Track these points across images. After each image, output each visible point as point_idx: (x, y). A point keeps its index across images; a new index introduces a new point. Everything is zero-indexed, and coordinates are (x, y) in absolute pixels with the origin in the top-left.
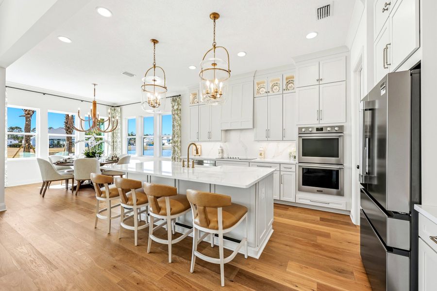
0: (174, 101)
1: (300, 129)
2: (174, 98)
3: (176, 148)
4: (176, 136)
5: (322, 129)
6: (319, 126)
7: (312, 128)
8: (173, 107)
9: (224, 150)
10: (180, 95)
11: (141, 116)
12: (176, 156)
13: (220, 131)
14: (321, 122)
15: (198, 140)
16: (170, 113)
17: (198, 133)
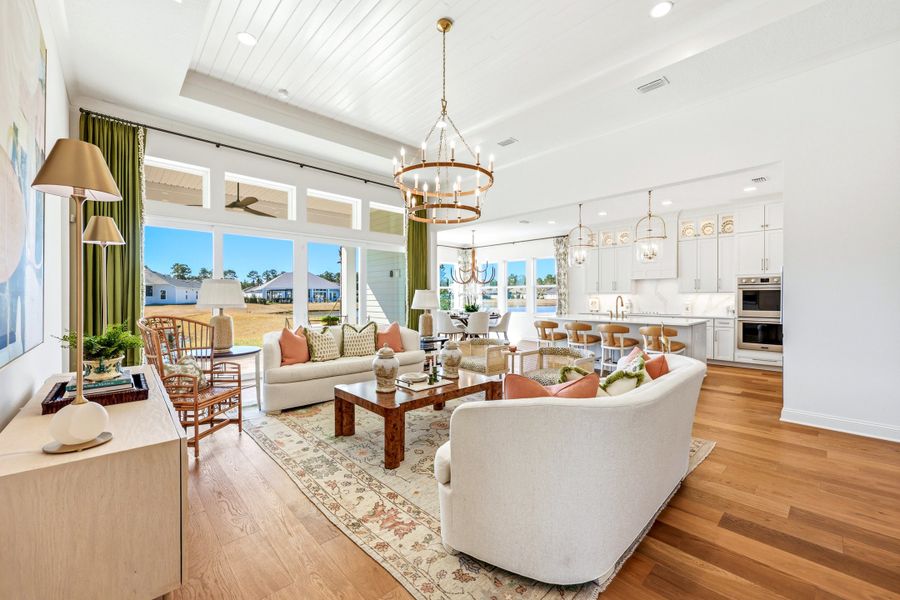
0: (559, 242)
1: (740, 279)
2: (560, 238)
3: (563, 302)
4: (563, 287)
5: (767, 280)
6: (765, 276)
7: (756, 278)
8: (557, 250)
9: (635, 305)
10: (568, 236)
13: (630, 281)
14: (767, 272)
15: (598, 291)
16: (553, 257)
17: (598, 283)
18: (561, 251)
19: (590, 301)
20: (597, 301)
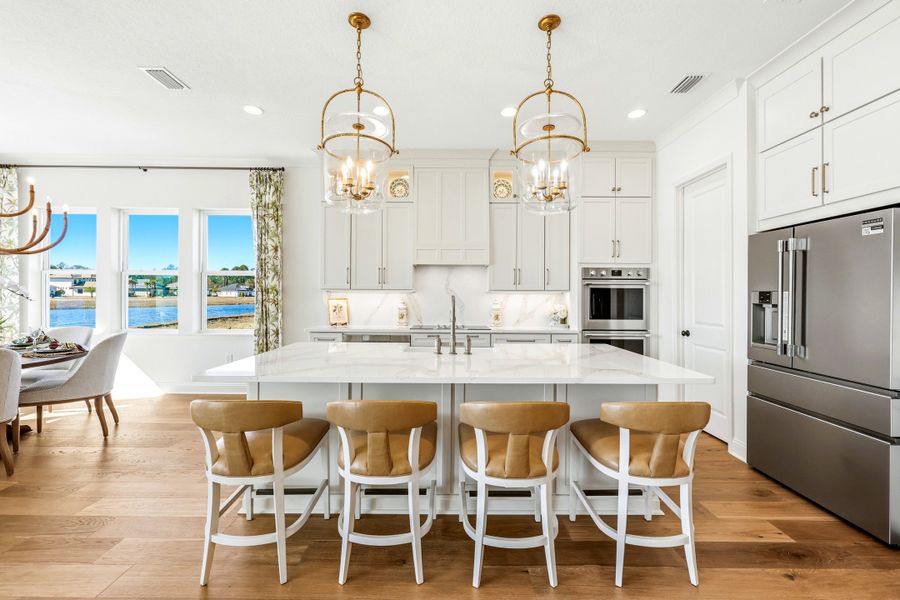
0: (260, 180)
1: (586, 271)
2: (263, 173)
3: (271, 308)
4: (271, 274)
5: (619, 273)
6: (616, 267)
7: (606, 269)
8: (260, 196)
10: (283, 169)
11: (119, 210)
12: (271, 328)
13: (412, 268)
14: (618, 260)
15: (350, 286)
16: (249, 212)
17: (350, 269)
18: (269, 198)
19: (333, 303)
20: (343, 303)
